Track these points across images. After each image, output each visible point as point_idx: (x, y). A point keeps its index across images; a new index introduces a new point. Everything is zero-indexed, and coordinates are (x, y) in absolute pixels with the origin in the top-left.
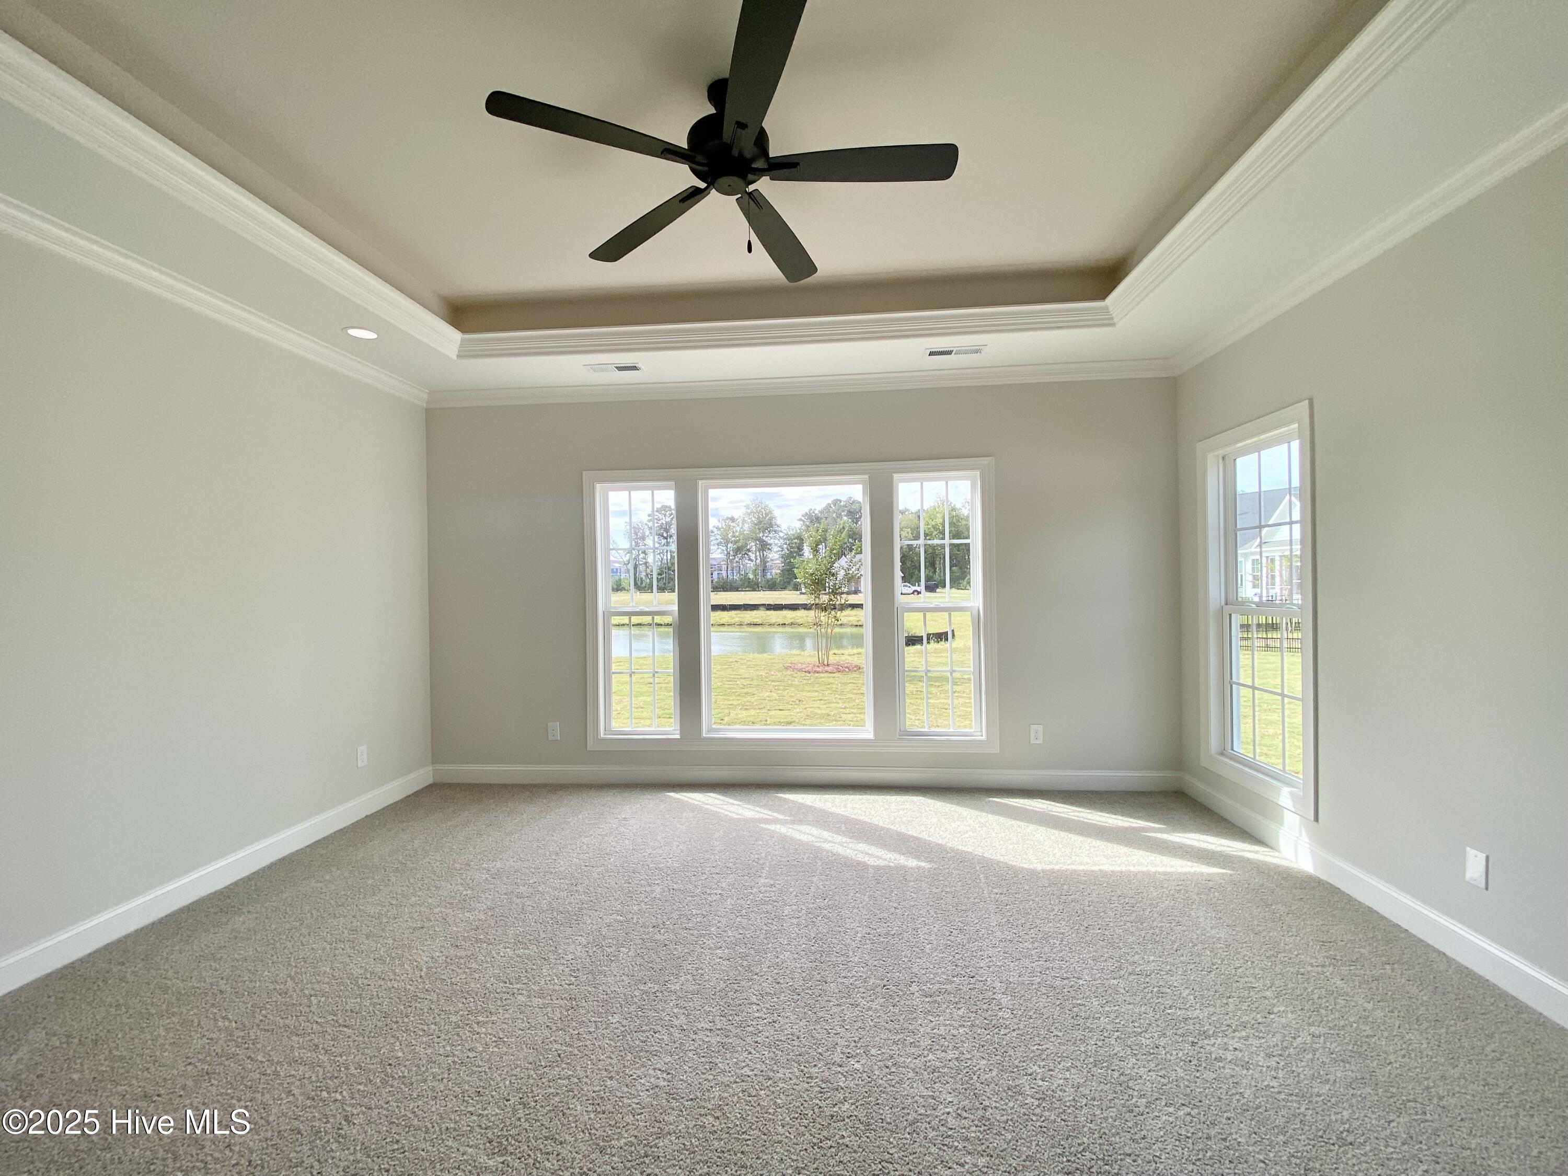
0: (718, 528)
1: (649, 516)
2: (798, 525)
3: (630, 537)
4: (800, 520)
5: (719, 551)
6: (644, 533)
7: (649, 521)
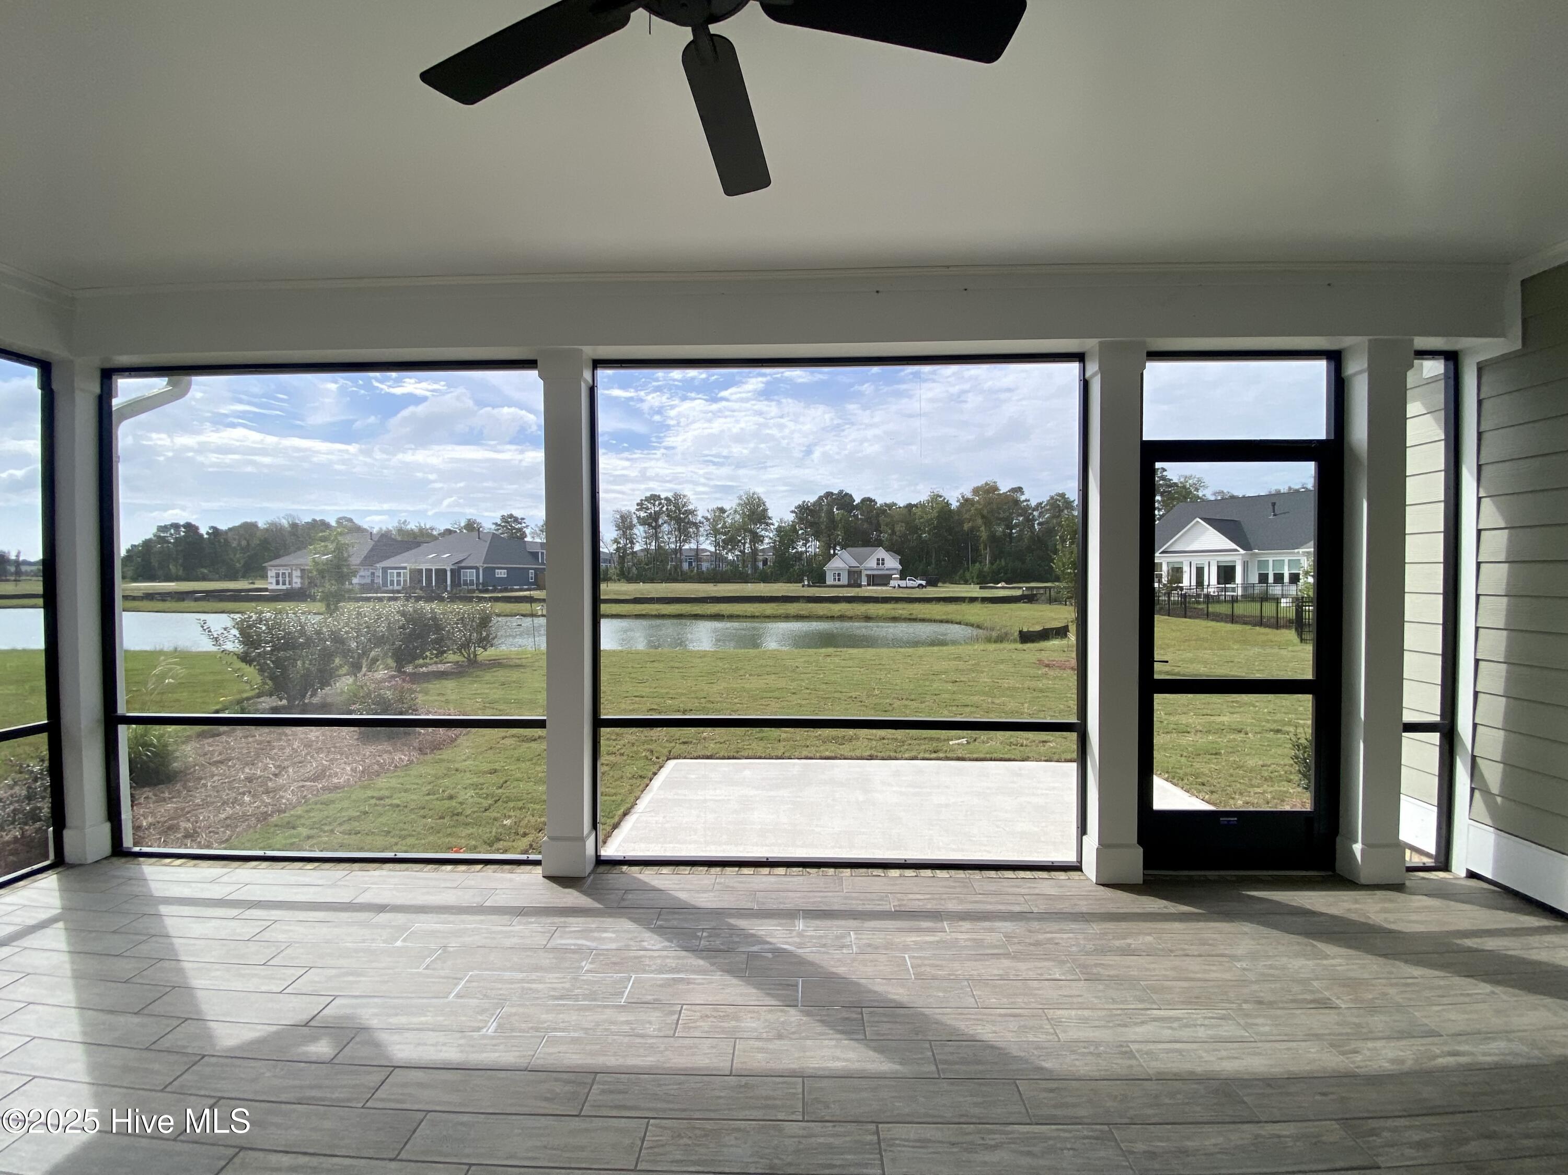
0: (707, 519)
1: (638, 504)
2: (791, 517)
3: (618, 526)
4: (792, 512)
5: (708, 542)
6: (631, 522)
7: (637, 510)
